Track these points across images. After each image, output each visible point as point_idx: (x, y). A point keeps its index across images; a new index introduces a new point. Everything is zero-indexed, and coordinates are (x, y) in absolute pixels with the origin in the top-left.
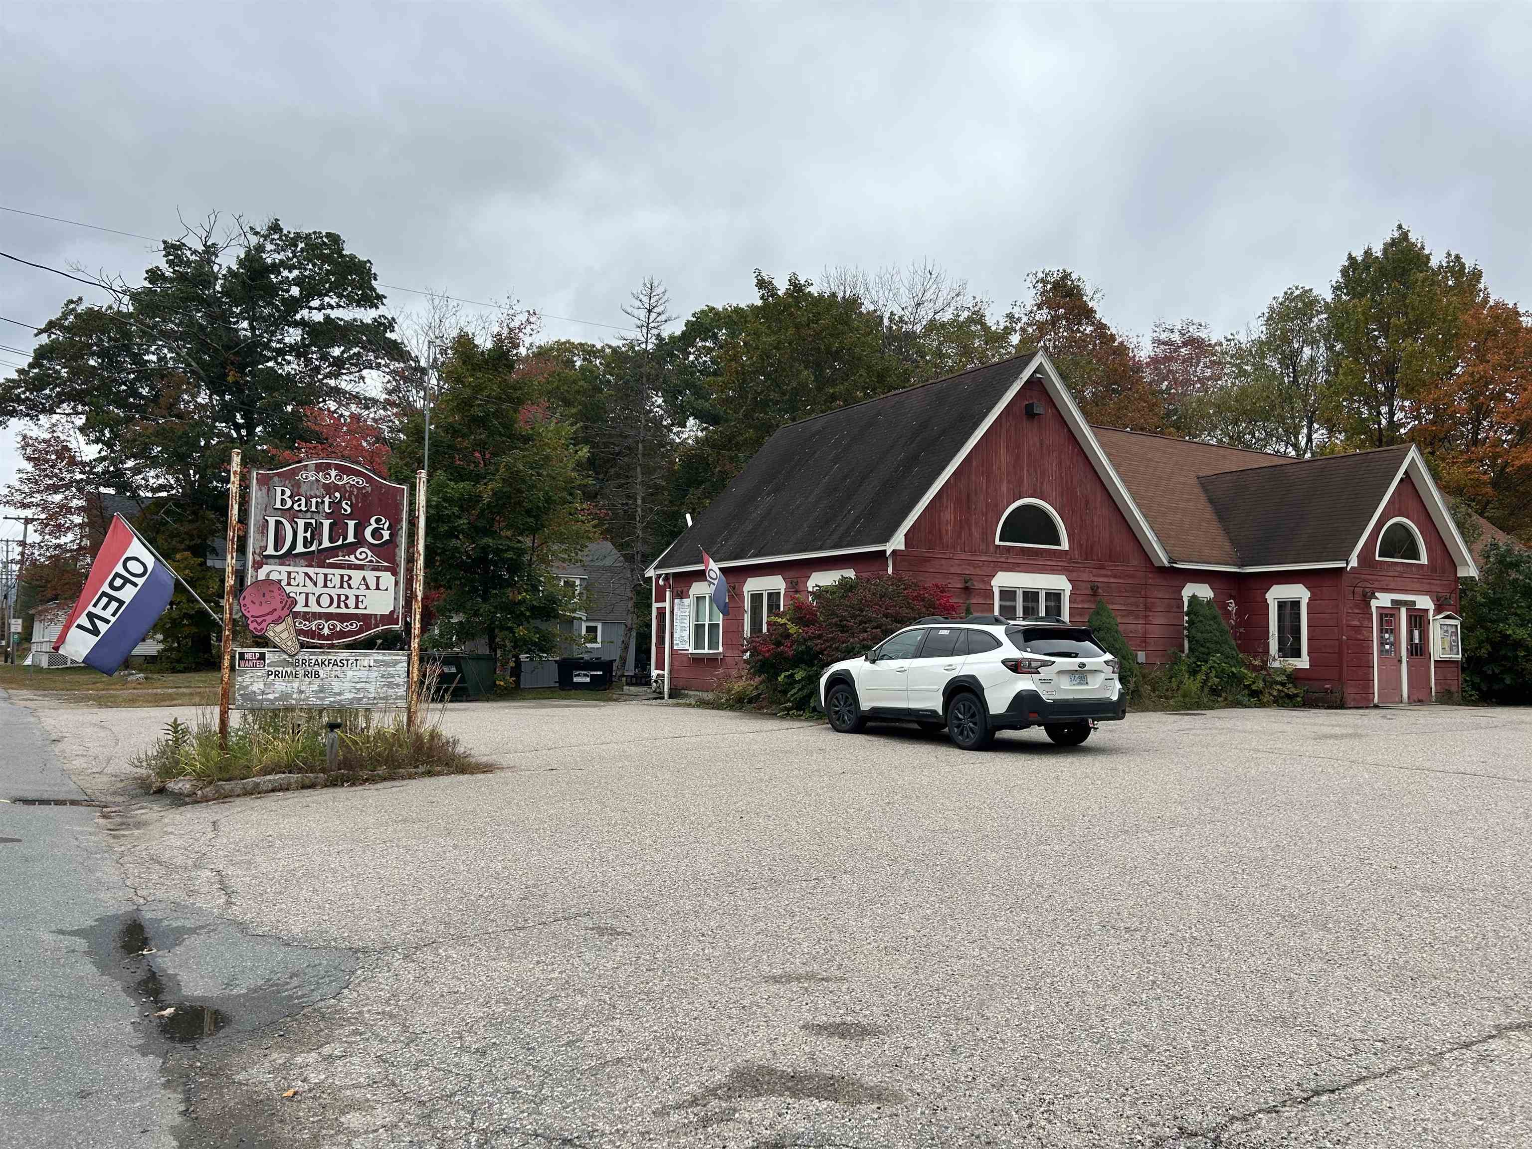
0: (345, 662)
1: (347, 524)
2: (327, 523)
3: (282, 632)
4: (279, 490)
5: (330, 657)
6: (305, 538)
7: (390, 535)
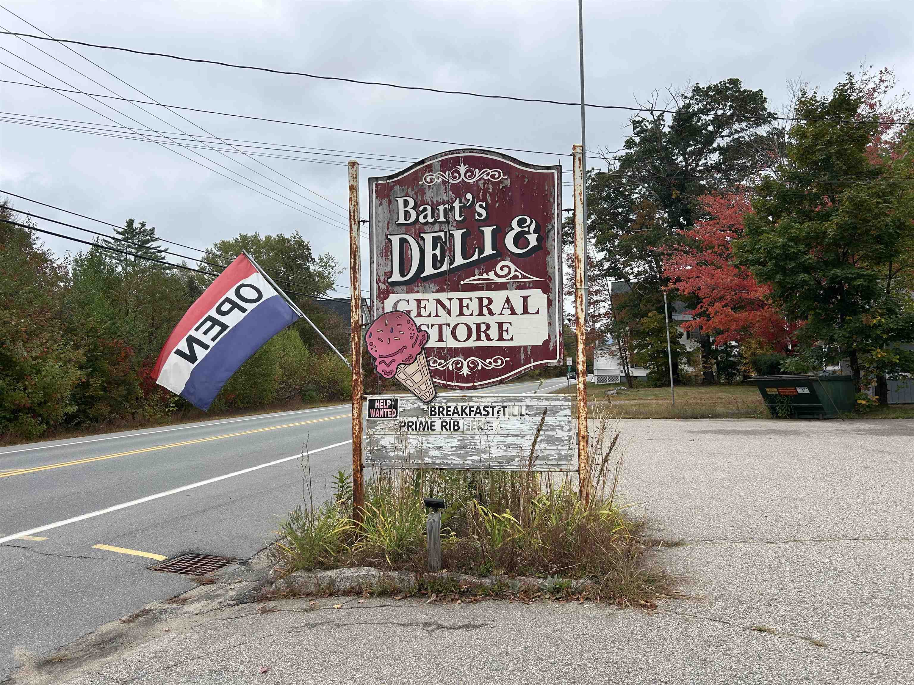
0: (490, 410)
1: (483, 232)
2: (458, 235)
3: (414, 374)
4: (401, 201)
5: (471, 404)
6: (434, 256)
7: (538, 239)
